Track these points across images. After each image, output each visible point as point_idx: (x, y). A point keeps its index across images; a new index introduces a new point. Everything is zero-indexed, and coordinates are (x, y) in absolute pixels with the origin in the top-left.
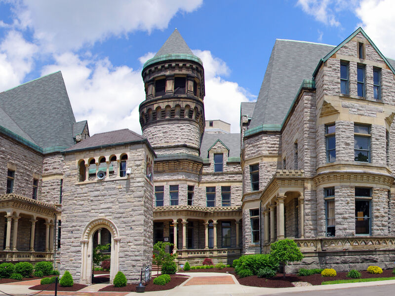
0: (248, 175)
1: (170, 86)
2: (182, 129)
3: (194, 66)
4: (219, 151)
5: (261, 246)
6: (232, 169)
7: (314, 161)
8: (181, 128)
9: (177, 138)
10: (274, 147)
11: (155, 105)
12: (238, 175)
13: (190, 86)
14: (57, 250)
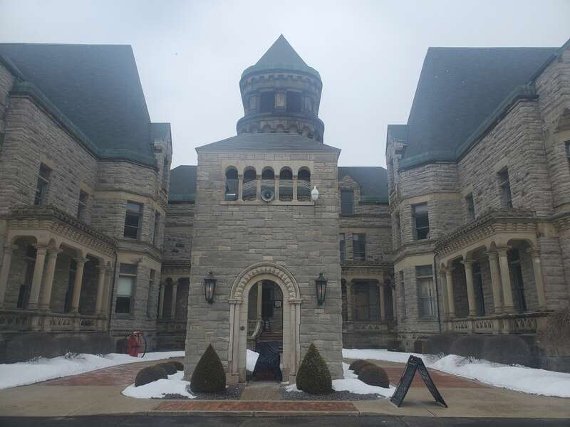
0: (409, 219)
1: (280, 101)
4: (348, 187)
5: (439, 321)
6: (367, 212)
7: (549, 196)
10: (448, 181)
14: (113, 312)
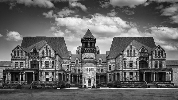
0: (108, 67)
3: (94, 40)
4: (100, 60)
5: (111, 82)
7: (122, 68)
8: (92, 54)
9: (91, 57)
10: (114, 62)
11: (85, 49)
12: (105, 65)
13: (93, 45)
14: (67, 81)
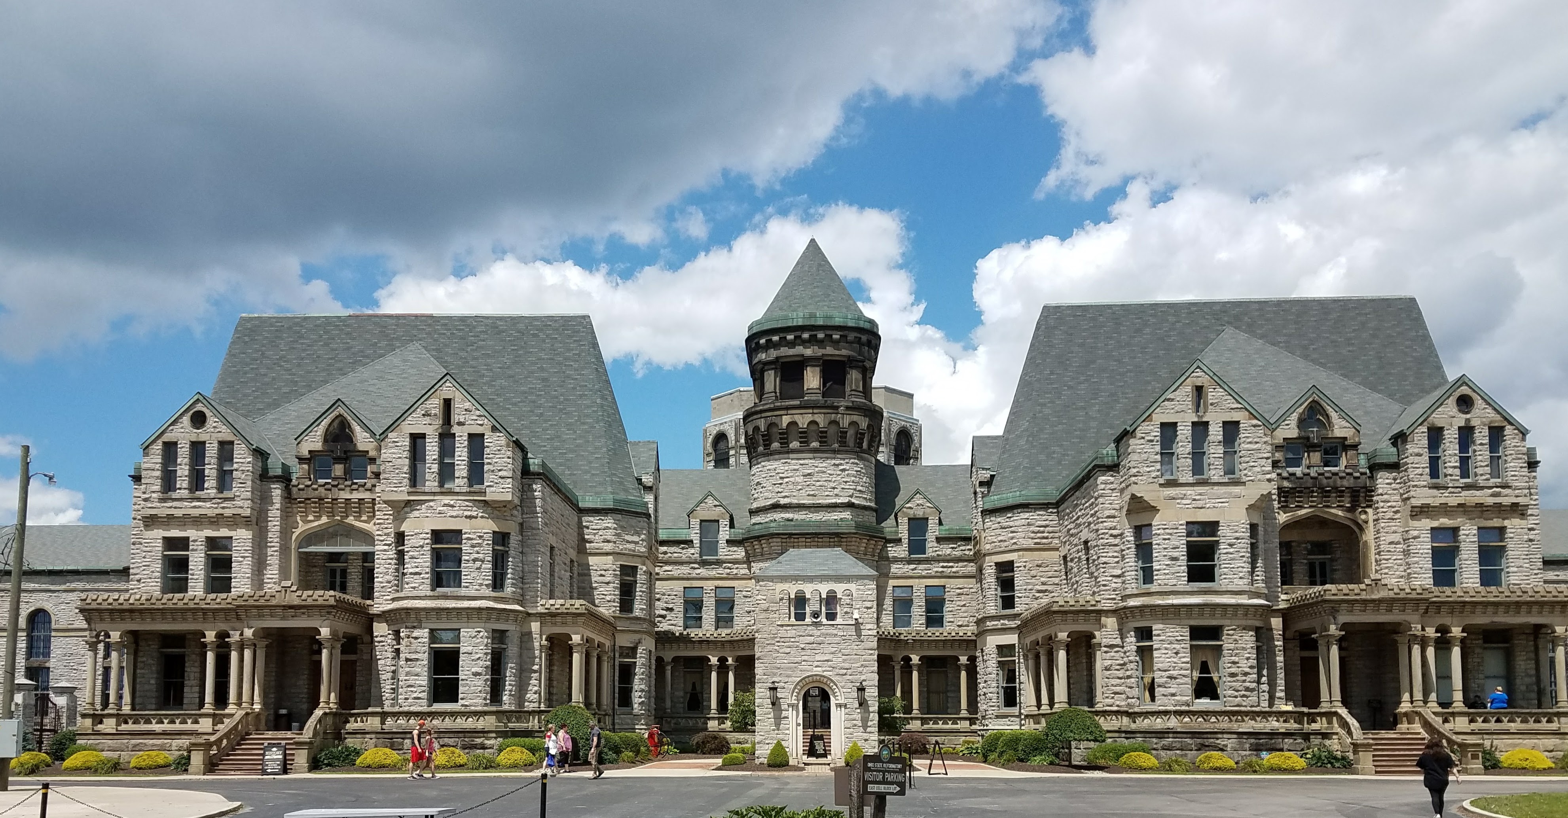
0: (992, 582)
1: (812, 379)
2: (843, 470)
3: (864, 338)
4: (920, 513)
5: (1020, 715)
6: (949, 551)
8: (841, 467)
9: (834, 488)
10: (1043, 532)
11: (784, 417)
12: (960, 564)
13: (856, 379)
14: (616, 707)
